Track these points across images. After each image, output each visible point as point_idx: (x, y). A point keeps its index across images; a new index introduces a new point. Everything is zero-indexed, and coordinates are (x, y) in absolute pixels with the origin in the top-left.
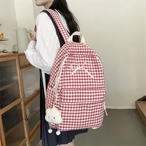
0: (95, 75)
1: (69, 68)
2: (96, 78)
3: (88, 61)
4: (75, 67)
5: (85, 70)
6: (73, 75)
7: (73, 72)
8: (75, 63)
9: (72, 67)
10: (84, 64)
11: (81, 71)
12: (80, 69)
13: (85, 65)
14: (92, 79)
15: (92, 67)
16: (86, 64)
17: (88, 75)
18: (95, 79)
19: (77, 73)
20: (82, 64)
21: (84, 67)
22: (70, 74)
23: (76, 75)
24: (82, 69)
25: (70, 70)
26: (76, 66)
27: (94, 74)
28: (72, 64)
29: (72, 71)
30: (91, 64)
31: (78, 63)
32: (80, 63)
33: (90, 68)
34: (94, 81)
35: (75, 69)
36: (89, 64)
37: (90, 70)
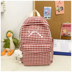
1: (27, 32)
2: (44, 38)
3: (40, 28)
4: (31, 31)
5: (37, 33)
6: (30, 36)
7: (30, 35)
8: (32, 29)
9: (30, 32)
11: (35, 34)
12: (34, 33)
13: (38, 30)
14: (42, 39)
15: (42, 31)
17: (39, 36)
19: (32, 35)
20: (36, 30)
21: (37, 31)
22: (28, 36)
23: (32, 36)
24: (36, 33)
26: (32, 31)
27: (43, 35)
28: (29, 30)
30: (42, 29)
32: (35, 29)
33: (41, 32)
34: (43, 39)
35: (31, 33)
36: (40, 29)
37: (41, 33)
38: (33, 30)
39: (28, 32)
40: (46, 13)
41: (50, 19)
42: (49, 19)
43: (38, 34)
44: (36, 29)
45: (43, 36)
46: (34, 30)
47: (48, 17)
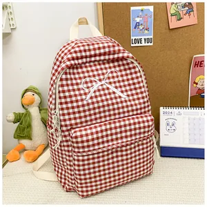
0: (129, 93)
1: (79, 89)
2: (131, 98)
4: (90, 85)
5: (109, 86)
6: (90, 101)
7: (89, 96)
8: (89, 76)
9: (85, 86)
10: (106, 76)
11: (103, 90)
12: (100, 88)
13: (109, 78)
14: (126, 101)
15: (120, 79)
16: (110, 75)
17: (117, 95)
18: (130, 101)
19: (96, 97)
20: (102, 77)
21: (108, 81)
22: (82, 100)
23: (95, 100)
24: (105, 87)
25: (82, 92)
26: (91, 82)
27: (126, 91)
28: (83, 80)
29: (85, 94)
30: (119, 74)
31: (94, 76)
32: (99, 75)
33: (119, 82)
34: (129, 103)
35: (91, 89)
36: (115, 74)
37: (118, 84)
38: (93, 79)
39: (80, 86)
40: (137, 25)
41: (152, 44)
42: (149, 44)
43: (112, 88)
44: (103, 74)
45: (125, 94)
46: (97, 78)
47: (143, 38)
